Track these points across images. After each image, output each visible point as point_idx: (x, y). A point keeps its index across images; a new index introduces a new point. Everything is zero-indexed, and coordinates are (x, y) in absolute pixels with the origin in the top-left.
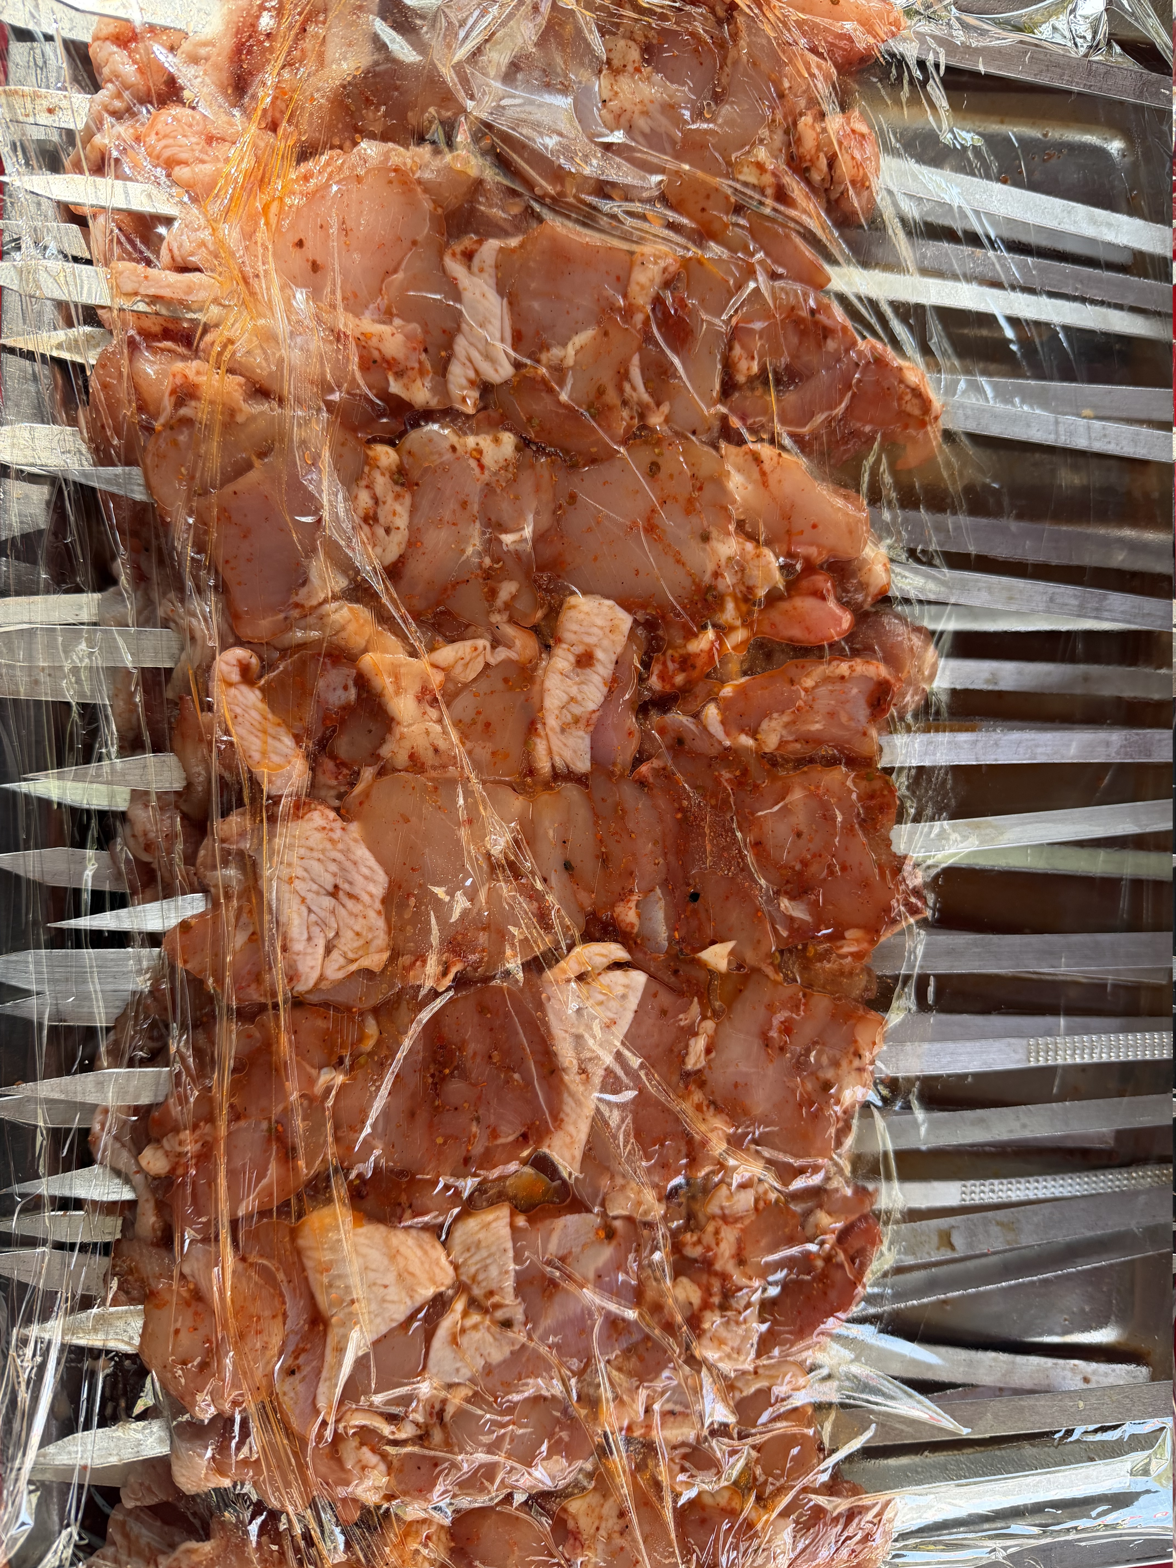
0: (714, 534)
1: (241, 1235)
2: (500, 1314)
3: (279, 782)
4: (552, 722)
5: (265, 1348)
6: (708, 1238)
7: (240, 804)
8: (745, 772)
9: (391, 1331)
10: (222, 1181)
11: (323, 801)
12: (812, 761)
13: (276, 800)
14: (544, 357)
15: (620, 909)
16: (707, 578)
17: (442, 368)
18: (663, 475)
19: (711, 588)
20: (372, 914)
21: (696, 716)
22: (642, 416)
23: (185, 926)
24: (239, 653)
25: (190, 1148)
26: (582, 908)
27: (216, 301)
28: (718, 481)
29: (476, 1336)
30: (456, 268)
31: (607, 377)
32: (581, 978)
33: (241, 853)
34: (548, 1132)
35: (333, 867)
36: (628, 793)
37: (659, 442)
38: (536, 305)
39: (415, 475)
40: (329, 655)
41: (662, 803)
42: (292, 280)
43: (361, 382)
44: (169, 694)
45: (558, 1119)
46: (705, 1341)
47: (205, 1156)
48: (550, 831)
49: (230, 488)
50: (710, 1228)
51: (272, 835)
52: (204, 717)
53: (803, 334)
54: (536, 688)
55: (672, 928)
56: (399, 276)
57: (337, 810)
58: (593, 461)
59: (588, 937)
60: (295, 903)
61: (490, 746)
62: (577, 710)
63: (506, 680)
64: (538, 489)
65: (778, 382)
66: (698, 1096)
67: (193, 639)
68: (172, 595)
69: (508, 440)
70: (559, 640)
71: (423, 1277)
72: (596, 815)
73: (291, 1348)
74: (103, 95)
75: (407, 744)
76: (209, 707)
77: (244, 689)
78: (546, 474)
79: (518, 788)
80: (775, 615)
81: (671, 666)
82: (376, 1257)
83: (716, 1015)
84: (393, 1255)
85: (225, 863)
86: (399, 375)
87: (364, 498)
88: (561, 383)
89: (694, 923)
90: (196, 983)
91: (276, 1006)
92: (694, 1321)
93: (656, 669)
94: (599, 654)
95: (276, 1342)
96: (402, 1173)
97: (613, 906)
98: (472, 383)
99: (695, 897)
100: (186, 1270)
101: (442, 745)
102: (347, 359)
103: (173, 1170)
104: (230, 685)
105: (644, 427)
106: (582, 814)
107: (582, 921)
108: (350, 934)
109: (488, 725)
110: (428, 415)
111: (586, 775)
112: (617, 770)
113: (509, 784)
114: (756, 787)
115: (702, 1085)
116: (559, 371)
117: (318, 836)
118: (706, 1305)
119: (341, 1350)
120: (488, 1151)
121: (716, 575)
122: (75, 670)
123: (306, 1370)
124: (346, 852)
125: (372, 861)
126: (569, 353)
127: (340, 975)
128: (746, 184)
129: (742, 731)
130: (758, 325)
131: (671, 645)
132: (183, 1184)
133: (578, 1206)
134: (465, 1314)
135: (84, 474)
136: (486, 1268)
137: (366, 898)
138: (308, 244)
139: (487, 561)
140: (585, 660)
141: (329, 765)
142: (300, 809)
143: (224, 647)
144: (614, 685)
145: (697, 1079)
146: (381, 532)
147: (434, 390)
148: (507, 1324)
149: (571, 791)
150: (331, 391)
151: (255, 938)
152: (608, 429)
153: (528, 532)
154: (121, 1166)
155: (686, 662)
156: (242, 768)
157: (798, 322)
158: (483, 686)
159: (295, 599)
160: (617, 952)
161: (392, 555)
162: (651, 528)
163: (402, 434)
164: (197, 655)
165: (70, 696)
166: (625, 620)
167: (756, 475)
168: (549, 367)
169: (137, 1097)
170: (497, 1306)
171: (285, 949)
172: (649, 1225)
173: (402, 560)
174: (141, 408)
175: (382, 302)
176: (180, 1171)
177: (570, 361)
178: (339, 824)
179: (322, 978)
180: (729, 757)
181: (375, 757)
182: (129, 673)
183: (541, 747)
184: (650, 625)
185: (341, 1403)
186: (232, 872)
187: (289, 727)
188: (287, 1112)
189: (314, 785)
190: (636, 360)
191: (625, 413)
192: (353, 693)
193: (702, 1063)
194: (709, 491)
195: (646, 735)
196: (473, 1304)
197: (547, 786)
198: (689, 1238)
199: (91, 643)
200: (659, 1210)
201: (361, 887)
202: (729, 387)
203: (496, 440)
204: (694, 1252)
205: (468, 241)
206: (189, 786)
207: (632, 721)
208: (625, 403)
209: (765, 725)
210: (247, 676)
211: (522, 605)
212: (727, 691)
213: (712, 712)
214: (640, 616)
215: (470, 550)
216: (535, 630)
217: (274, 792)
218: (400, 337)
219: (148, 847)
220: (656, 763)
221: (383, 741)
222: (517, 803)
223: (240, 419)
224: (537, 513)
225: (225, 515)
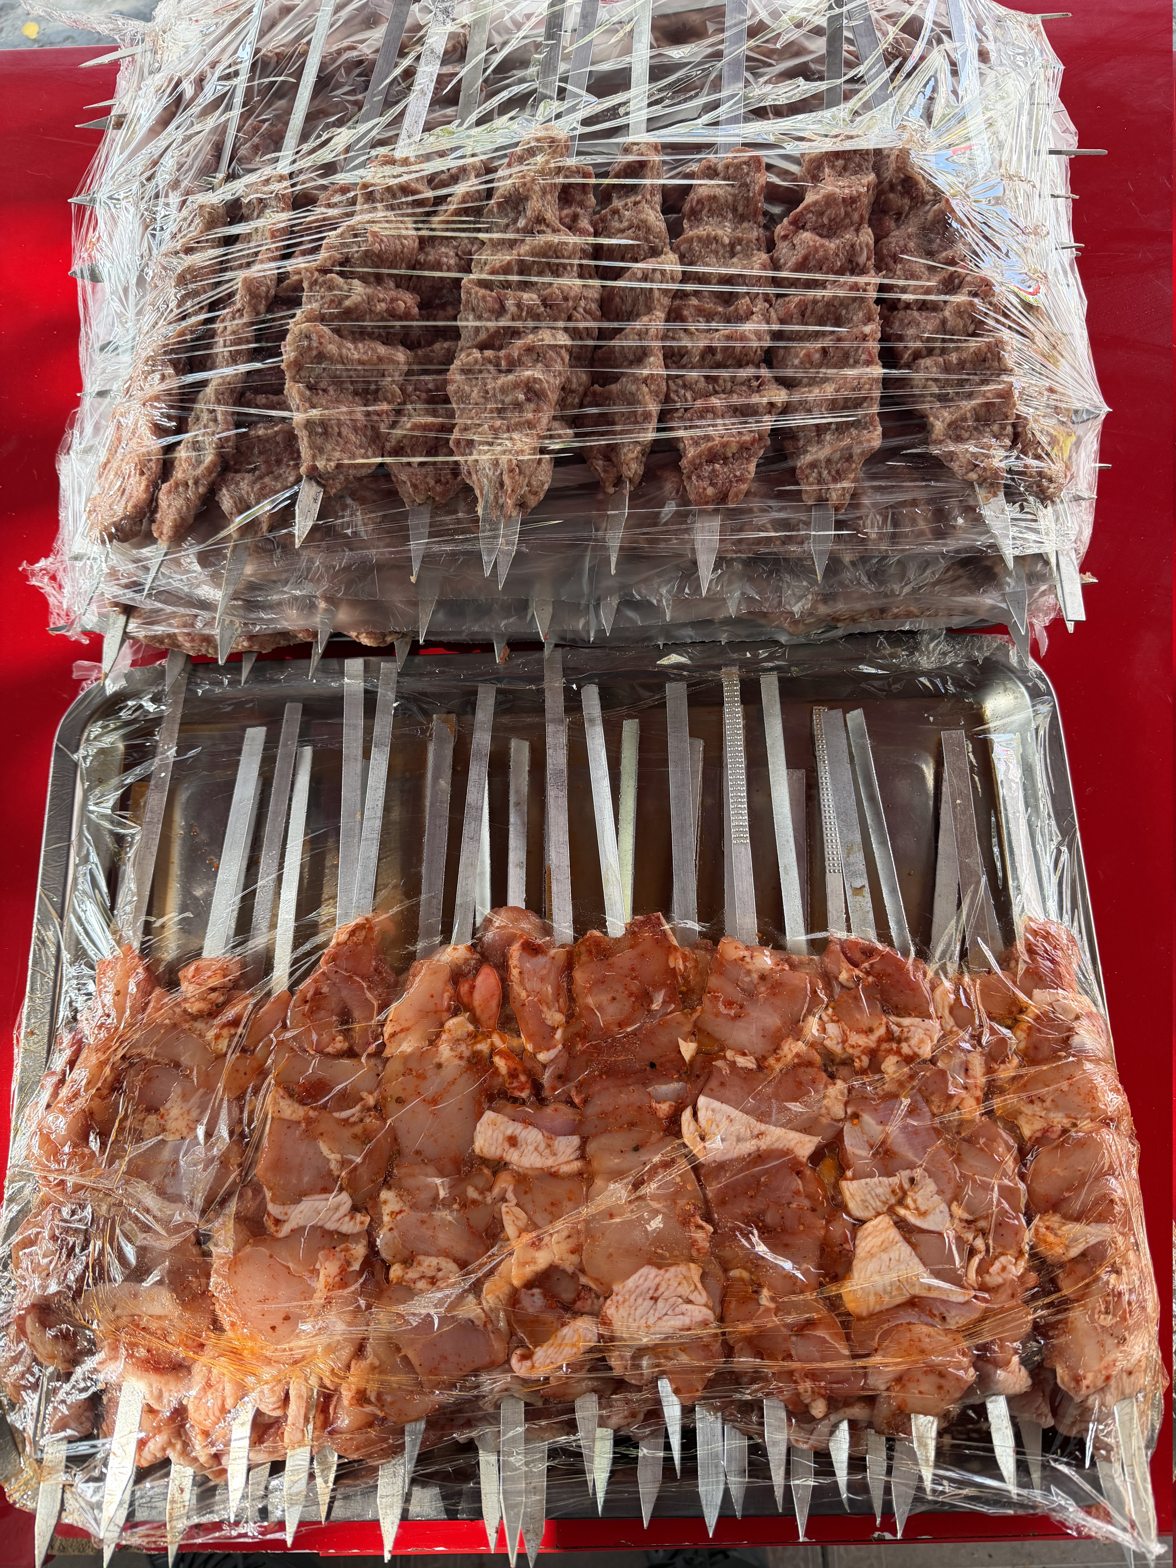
0: (437, 1060)
1: (861, 1352)
2: (906, 1186)
3: (590, 1335)
4: (550, 1162)
5: (929, 1336)
6: (856, 1052)
7: (603, 1359)
8: (577, 1034)
9: (917, 1255)
10: (828, 1365)
11: (601, 1307)
12: (570, 991)
13: (601, 1337)
14: (336, 1173)
15: (661, 1114)
16: (463, 1063)
17: (344, 1237)
18: (403, 1095)
19: (469, 1060)
20: (667, 1275)
21: (545, 1066)
22: (369, 1109)
23: (676, 1391)
24: (514, 1361)
25: (807, 1385)
26: (661, 1139)
27: (306, 1380)
28: (406, 1058)
29: (920, 1201)
30: (285, 1230)
31: (347, 1133)
32: (703, 1139)
33: (633, 1358)
34: (795, 1158)
35: (640, 1300)
36: (591, 1110)
37: (384, 1098)
38: (306, 1179)
39: (406, 1253)
40: (514, 1306)
41: (597, 1088)
42: (294, 1333)
43: (352, 1288)
44: (539, 1404)
45: (787, 1152)
46: (921, 1052)
47: (813, 1375)
48: (615, 1162)
49: (418, 1369)
50: (850, 1051)
51: (622, 1339)
52: (553, 1382)
53: (319, 1008)
54: (530, 1172)
55: (672, 1080)
56: (291, 1265)
57: (606, 1298)
58: (395, 1139)
59: (678, 1134)
60: (661, 1323)
61: (566, 1203)
62: (542, 1146)
63: (526, 1193)
64: (413, 1175)
65: (346, 1022)
66: (771, 1061)
67: (506, 1390)
68: (481, 1403)
69: (385, 1195)
70: (501, 1158)
71: (884, 1236)
72: (605, 1131)
73: (929, 1320)
74: (172, 1455)
75: (565, 1256)
76: (547, 1379)
77: (535, 1358)
78: (404, 1170)
79: (590, 1182)
80: (484, 1018)
81: (515, 1084)
82: (873, 1266)
83: (723, 1049)
84: (871, 1255)
85: (638, 1367)
86: (349, 1263)
87: (421, 1285)
88: (351, 1162)
89: (668, 1065)
90: (710, 1384)
91: (724, 1334)
92: (908, 1060)
93: (517, 1094)
94: (509, 1132)
95: (925, 1329)
96: (822, 1250)
97: (660, 1119)
98: (352, 1218)
99: (652, 1065)
100: (883, 1387)
101: (565, 1233)
102: (340, 1297)
103: (823, 1396)
104: (533, 1366)
105: (375, 1107)
106: (604, 1140)
107: (668, 1139)
108: (680, 1289)
109: (553, 1204)
110: (372, 1245)
111: (582, 1138)
112: (578, 1118)
113: (588, 1187)
114: (586, 1027)
115: (764, 1058)
116: (344, 1163)
117: (621, 1311)
118: (898, 1052)
119: (930, 1288)
120: (808, 1196)
121: (461, 1058)
122: (527, 1464)
123: (942, 1309)
124: (631, 1293)
125: (636, 1276)
126: (334, 1158)
127: (704, 1294)
128: (229, 1046)
129: (553, 1037)
130: (315, 1037)
131: (503, 1084)
132: (831, 1390)
133: (839, 1136)
134: (907, 1207)
135: (410, 1461)
136: (878, 1196)
137: (658, 1280)
138: (273, 1323)
139: (456, 1206)
140: (513, 1141)
141: (579, 1304)
142: (605, 1322)
143: (511, 1370)
144: (527, 1122)
145: (761, 1061)
146: (440, 1274)
147: (357, 1242)
148: (912, 1180)
149: (591, 1147)
150: (359, 1307)
151: (683, 1348)
152: (377, 1131)
153: (438, 1181)
154: (826, 1430)
155: (513, 1075)
156: (582, 1358)
157: (312, 1012)
158: (529, 1207)
159: (481, 1327)
160: (687, 1115)
161: (453, 1266)
162: (434, 1101)
163: (383, 1261)
164: (516, 1387)
165: (543, 1466)
166: (489, 1115)
167: (402, 1035)
168: (341, 1170)
169: (781, 1420)
170: (901, 1187)
171: (689, 1329)
172: (850, 1090)
173: (455, 1261)
174: (370, 1425)
175: (306, 1275)
176: (823, 1391)
177: (338, 1157)
178: (614, 1297)
179: (706, 1305)
180: (568, 1045)
181: (573, 1276)
182: (527, 1430)
183: (565, 1169)
184: (491, 1098)
185: (962, 1287)
186: (645, 1363)
187: (557, 1330)
188: (786, 1325)
189: (591, 1314)
190: (336, 1115)
191: (368, 1120)
192: (536, 1291)
193: (752, 1058)
194: (413, 1065)
195: (557, 1099)
196: (901, 1202)
197: (589, 1163)
198: (857, 1064)
199: (511, 1454)
200: (840, 1085)
201: (651, 1283)
202: (351, 1053)
203: (385, 1202)
204: (866, 1060)
205: (269, 1223)
206: (594, 1391)
207: (549, 1110)
208: (361, 1120)
209: (549, 1023)
210: (527, 1356)
211: (481, 1184)
212: (529, 1047)
213: (543, 1057)
214: (486, 1106)
215: (450, 1218)
216: (495, 1173)
217: (596, 1338)
218: (327, 1264)
219: (633, 1415)
220: (573, 1093)
221: (564, 1271)
222: (599, 1182)
223: (377, 1363)
224: (427, 1175)
225: (434, 1371)
